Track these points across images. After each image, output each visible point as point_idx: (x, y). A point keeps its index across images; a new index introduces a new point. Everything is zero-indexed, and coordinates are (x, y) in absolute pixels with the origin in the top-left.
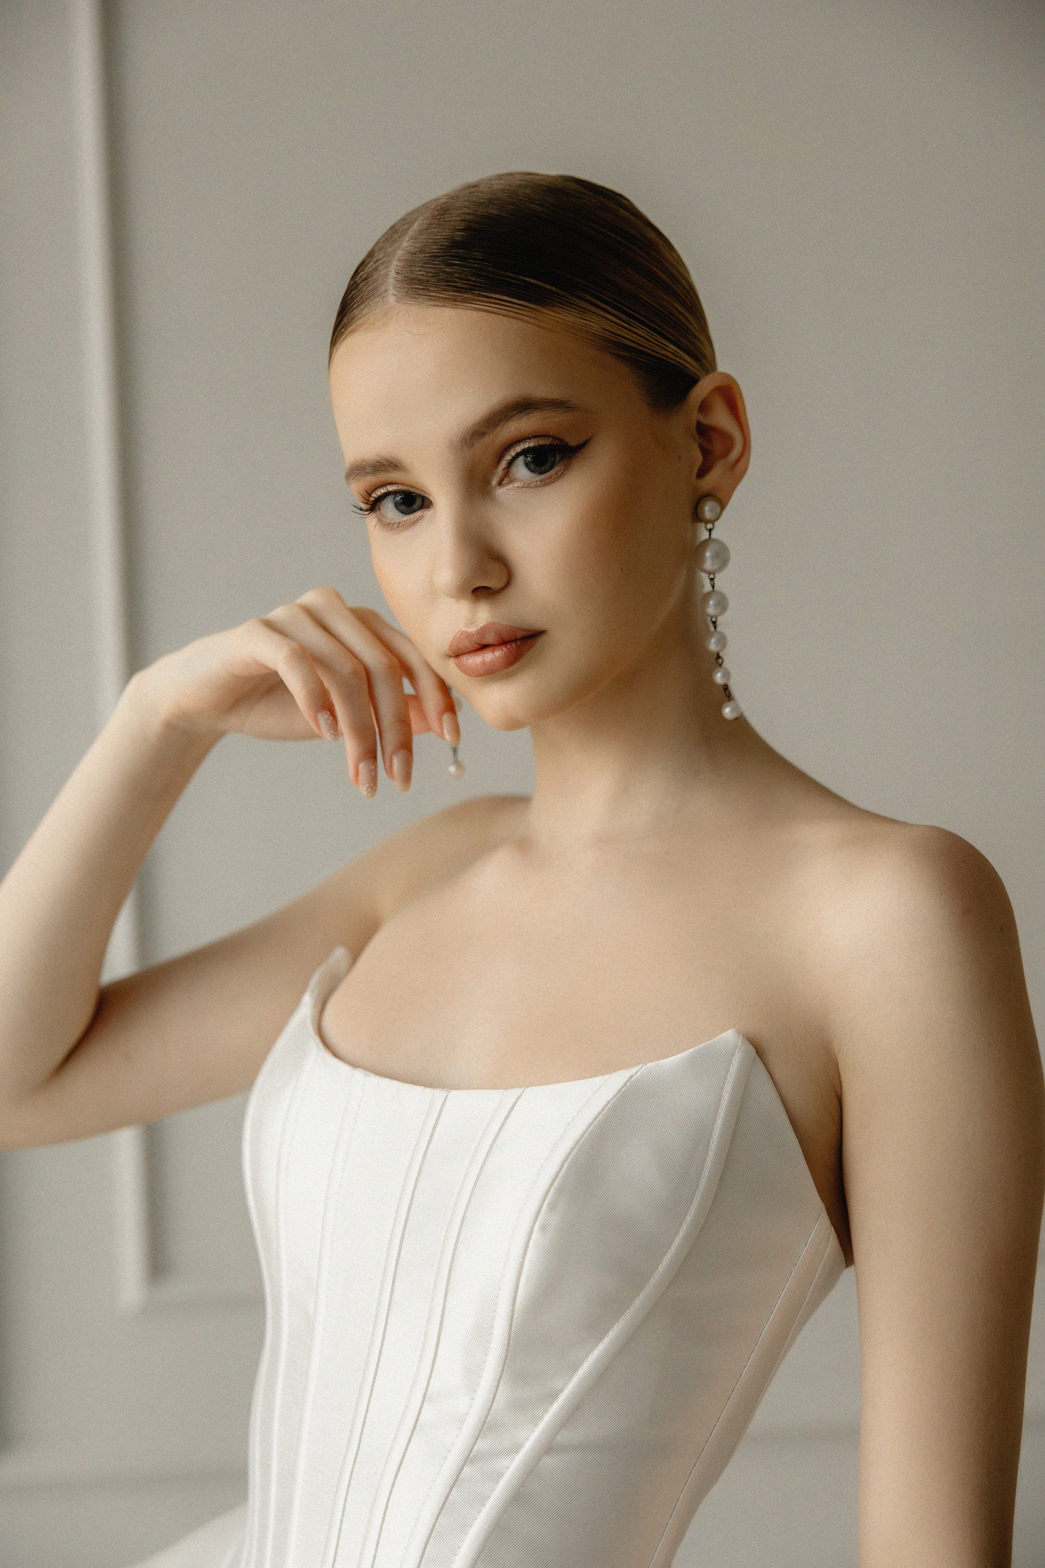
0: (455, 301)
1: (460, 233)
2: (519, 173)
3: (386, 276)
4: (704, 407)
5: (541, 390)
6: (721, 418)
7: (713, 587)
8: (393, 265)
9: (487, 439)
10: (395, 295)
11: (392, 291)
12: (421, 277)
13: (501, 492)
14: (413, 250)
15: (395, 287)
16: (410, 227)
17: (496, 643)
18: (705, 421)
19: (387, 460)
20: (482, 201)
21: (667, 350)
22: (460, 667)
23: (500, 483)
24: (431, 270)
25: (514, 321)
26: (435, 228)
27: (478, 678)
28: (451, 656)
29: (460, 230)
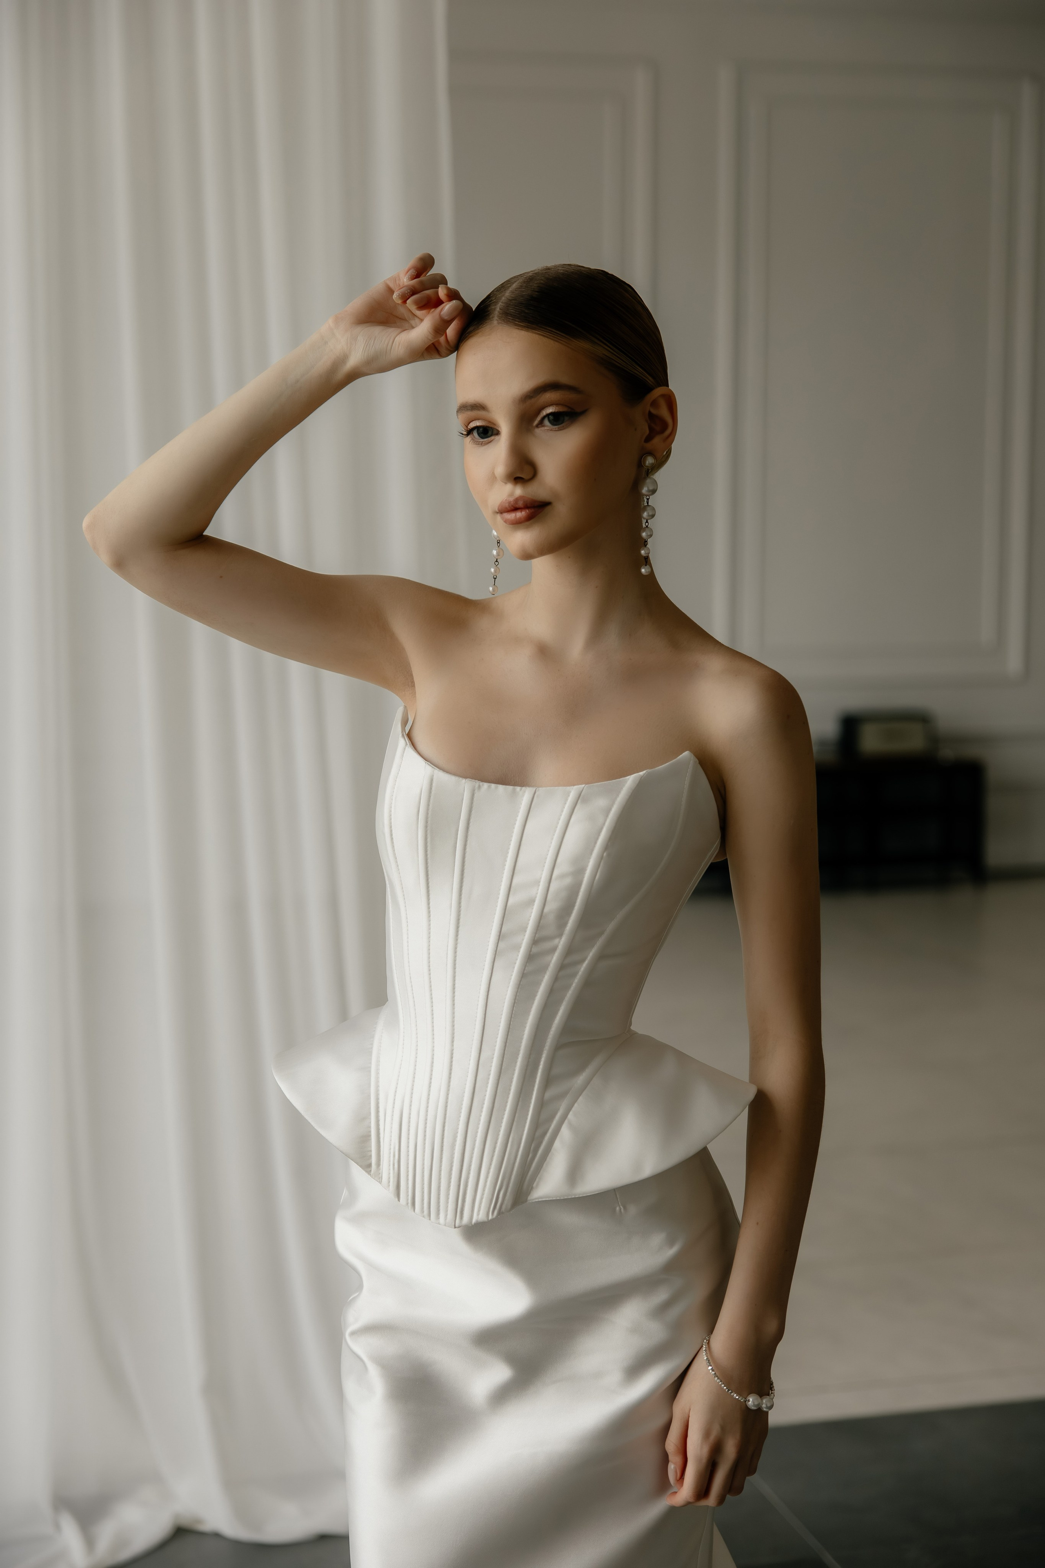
0: (528, 328)
1: (536, 293)
2: (574, 265)
3: (495, 309)
4: (654, 404)
5: (564, 380)
6: (664, 412)
7: (648, 503)
8: (499, 305)
9: (533, 400)
10: (497, 320)
11: (496, 318)
12: (512, 313)
13: (538, 431)
14: (511, 298)
15: (498, 316)
16: (510, 286)
17: (523, 507)
18: (653, 411)
19: (480, 404)
20: (551, 278)
21: (637, 371)
22: (503, 518)
23: (537, 426)
24: (518, 310)
25: (557, 343)
26: (524, 288)
27: (511, 526)
28: (498, 513)
29: (536, 291)
